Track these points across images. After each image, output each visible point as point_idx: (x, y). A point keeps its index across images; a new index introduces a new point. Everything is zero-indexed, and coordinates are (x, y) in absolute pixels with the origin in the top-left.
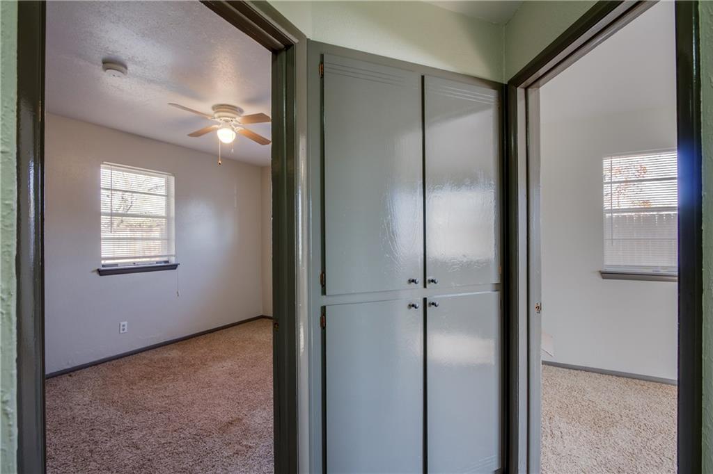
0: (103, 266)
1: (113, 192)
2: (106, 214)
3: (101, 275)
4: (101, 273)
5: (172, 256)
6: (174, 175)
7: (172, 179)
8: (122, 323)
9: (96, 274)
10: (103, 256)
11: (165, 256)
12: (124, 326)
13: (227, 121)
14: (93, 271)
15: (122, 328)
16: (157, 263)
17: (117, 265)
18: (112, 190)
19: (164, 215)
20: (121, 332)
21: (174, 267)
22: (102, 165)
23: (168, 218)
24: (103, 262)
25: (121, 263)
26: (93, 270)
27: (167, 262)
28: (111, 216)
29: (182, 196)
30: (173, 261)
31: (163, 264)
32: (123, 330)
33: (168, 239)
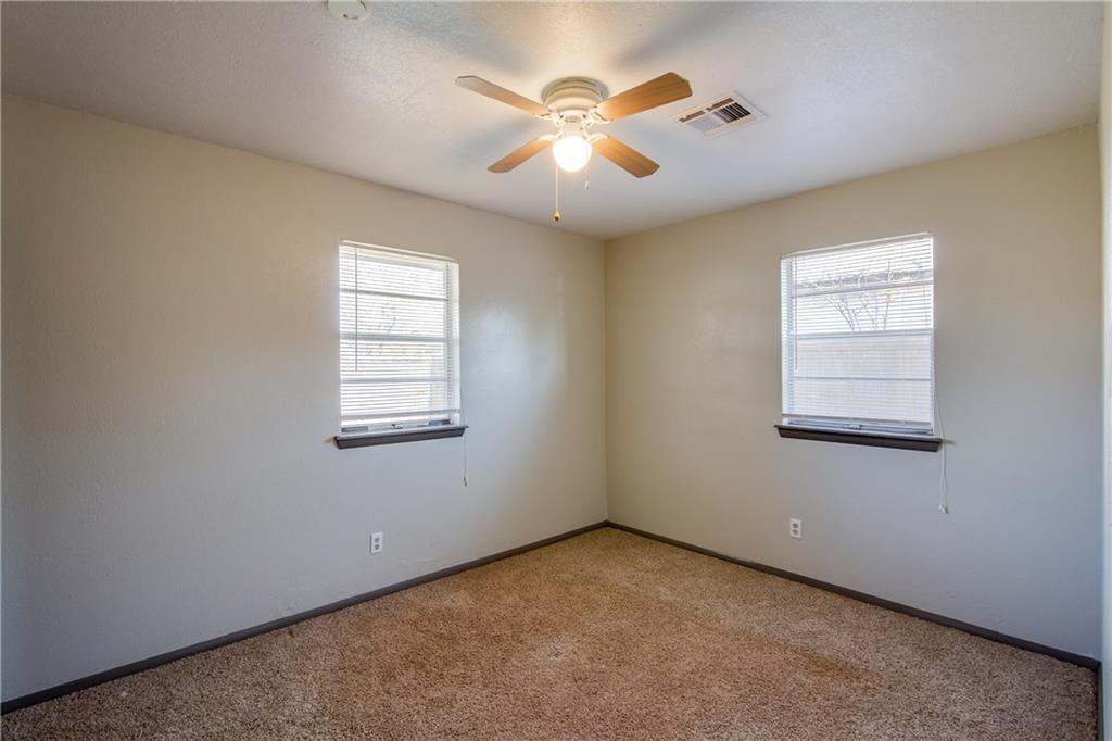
0: (344, 430)
1: (359, 296)
2: (349, 336)
3: (340, 448)
4: (341, 443)
5: (454, 410)
6: (458, 261)
7: (455, 267)
8: (375, 536)
9: (332, 447)
10: (343, 413)
11: (444, 411)
12: (377, 540)
13: (573, 120)
14: (328, 441)
15: (374, 544)
16: (431, 423)
17: (365, 428)
18: (357, 292)
19: (440, 334)
20: (374, 551)
21: (458, 432)
22: (340, 247)
23: (448, 340)
24: (345, 424)
25: (372, 425)
26: (327, 438)
27: (446, 422)
28: (357, 339)
29: (472, 298)
30: (457, 421)
31: (441, 427)
32: (377, 547)
33: (449, 380)
